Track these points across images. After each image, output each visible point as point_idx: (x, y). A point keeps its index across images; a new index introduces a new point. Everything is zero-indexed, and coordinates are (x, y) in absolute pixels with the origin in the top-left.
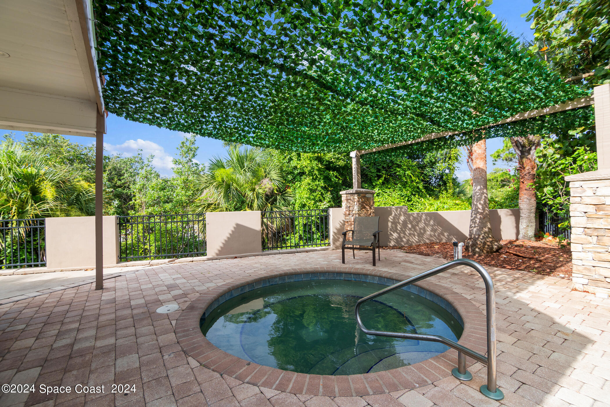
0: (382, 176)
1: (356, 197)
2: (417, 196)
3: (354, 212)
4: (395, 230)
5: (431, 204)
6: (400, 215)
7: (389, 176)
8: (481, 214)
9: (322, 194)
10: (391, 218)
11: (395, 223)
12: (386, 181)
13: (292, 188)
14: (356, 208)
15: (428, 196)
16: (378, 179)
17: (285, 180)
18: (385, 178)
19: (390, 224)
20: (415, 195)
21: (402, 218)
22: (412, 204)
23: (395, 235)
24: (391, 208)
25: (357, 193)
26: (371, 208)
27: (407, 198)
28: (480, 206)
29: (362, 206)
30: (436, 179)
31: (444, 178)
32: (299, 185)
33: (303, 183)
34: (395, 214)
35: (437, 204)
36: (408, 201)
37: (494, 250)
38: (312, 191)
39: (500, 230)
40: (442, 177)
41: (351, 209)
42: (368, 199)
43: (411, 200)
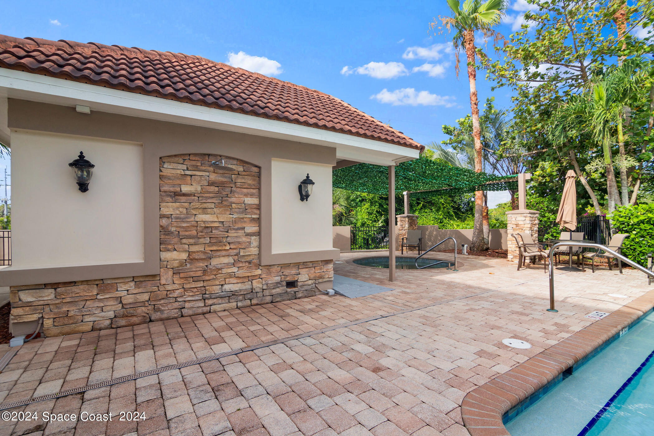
0: (420, 203)
1: (407, 219)
2: (447, 219)
3: (405, 228)
4: (430, 240)
5: (458, 226)
6: (433, 231)
7: (426, 203)
8: (478, 230)
9: (376, 217)
10: (427, 233)
11: (430, 235)
12: (424, 207)
13: (355, 211)
14: (407, 226)
15: (456, 219)
16: (418, 206)
17: (350, 205)
18: (423, 204)
19: (427, 236)
20: (446, 218)
21: (435, 233)
22: (443, 225)
23: (430, 243)
24: (427, 227)
25: (408, 217)
26: (415, 226)
27: (439, 221)
28: (478, 226)
29: (411, 224)
30: (464, 205)
31: (471, 204)
32: (360, 210)
33: (363, 207)
34: (430, 230)
35: (462, 225)
36: (441, 222)
37: (484, 249)
38: (370, 214)
39: (501, 243)
40: (469, 204)
41: (403, 226)
42: (414, 220)
43: (443, 222)
